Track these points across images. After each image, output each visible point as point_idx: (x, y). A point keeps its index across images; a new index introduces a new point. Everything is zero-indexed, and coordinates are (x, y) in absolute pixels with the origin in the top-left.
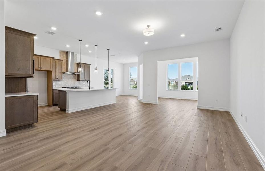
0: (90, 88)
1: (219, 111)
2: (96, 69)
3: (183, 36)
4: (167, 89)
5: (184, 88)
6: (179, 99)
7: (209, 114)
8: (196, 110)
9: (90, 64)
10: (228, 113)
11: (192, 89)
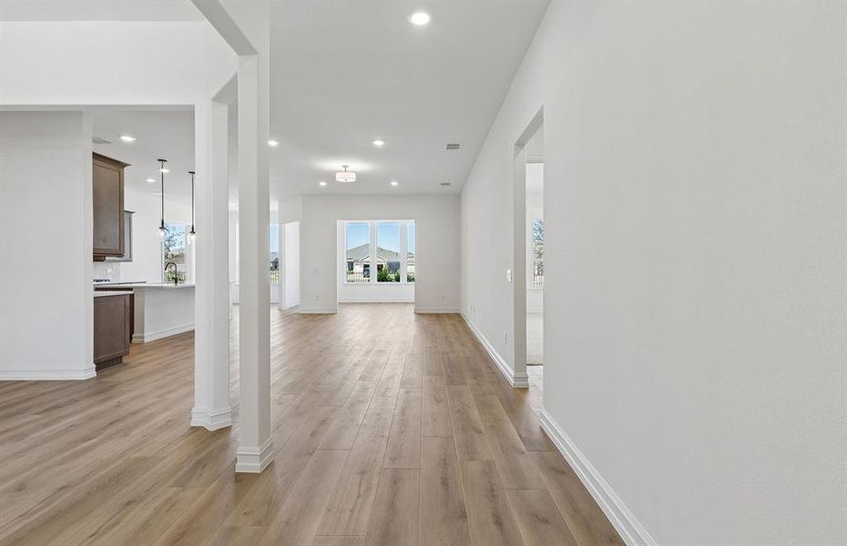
0: (176, 282)
1: (447, 314)
2: (193, 232)
3: (394, 184)
4: (346, 282)
5: (382, 278)
6: (374, 303)
7: (433, 318)
8: (413, 317)
9: (132, 213)
10: (458, 315)
11: (398, 279)
